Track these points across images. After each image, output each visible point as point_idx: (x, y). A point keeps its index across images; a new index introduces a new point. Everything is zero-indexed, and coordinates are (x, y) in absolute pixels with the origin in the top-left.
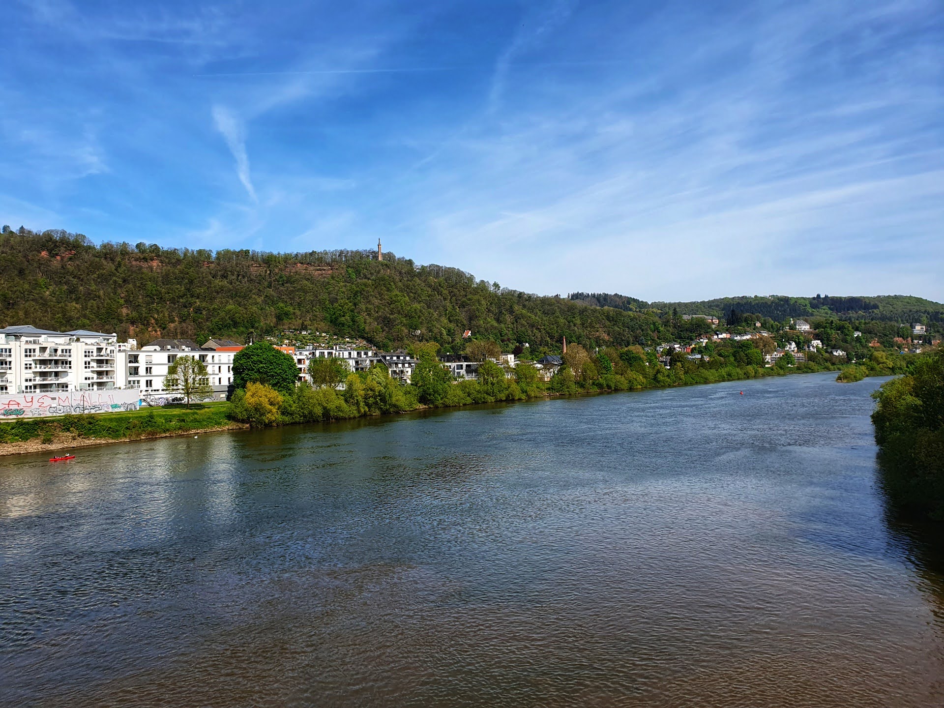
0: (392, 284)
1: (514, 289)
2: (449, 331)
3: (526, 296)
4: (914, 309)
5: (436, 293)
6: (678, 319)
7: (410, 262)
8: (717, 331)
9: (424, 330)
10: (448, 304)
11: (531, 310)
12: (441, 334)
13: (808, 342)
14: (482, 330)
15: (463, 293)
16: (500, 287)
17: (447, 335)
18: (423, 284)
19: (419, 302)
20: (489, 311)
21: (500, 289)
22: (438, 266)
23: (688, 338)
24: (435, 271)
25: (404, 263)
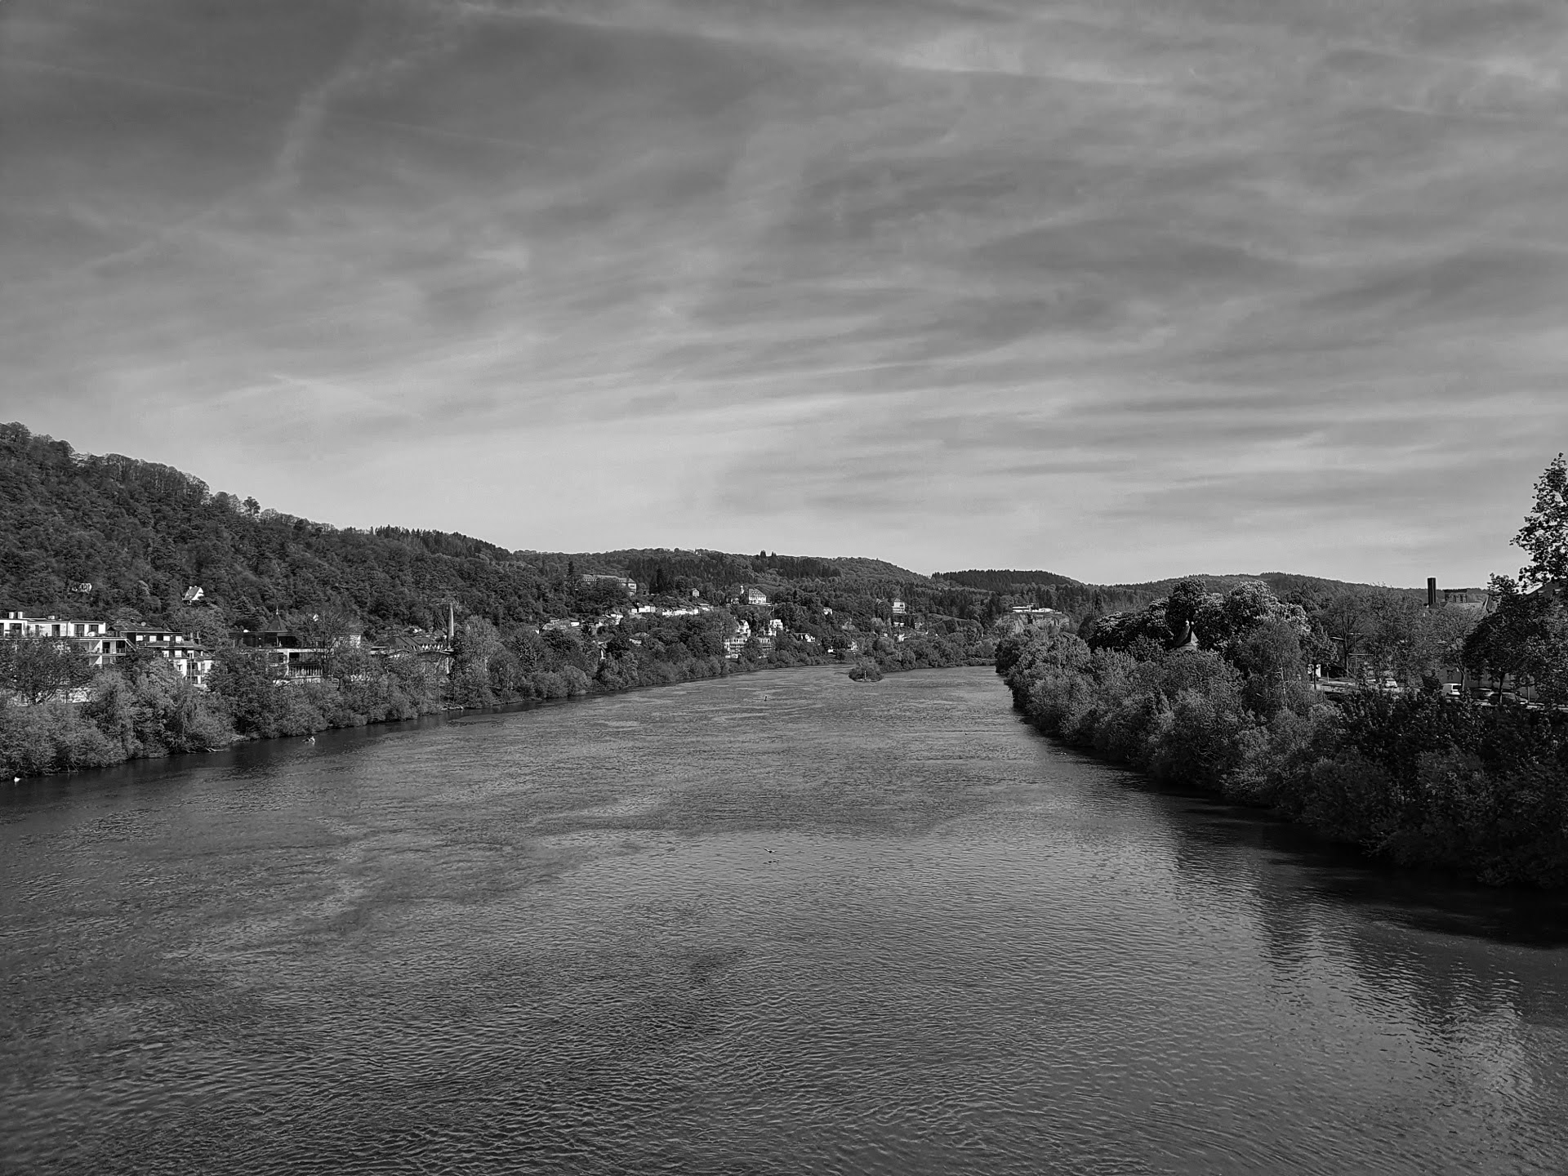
0: (24, 487)
1: (288, 514)
2: (156, 586)
3: (310, 527)
4: (885, 577)
5: (124, 510)
6: (575, 580)
7: (63, 448)
8: (637, 601)
9: (100, 584)
10: (152, 534)
11: (322, 553)
12: (140, 592)
13: (765, 623)
14: (224, 586)
15: (182, 514)
16: (259, 508)
17: (152, 594)
18: (95, 492)
19: (87, 527)
20: (237, 551)
21: (260, 511)
22: (128, 459)
23: (591, 613)
24: (121, 468)
25: (49, 449)
